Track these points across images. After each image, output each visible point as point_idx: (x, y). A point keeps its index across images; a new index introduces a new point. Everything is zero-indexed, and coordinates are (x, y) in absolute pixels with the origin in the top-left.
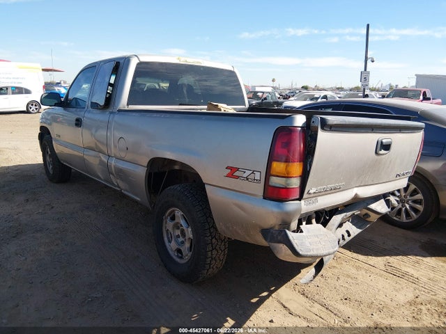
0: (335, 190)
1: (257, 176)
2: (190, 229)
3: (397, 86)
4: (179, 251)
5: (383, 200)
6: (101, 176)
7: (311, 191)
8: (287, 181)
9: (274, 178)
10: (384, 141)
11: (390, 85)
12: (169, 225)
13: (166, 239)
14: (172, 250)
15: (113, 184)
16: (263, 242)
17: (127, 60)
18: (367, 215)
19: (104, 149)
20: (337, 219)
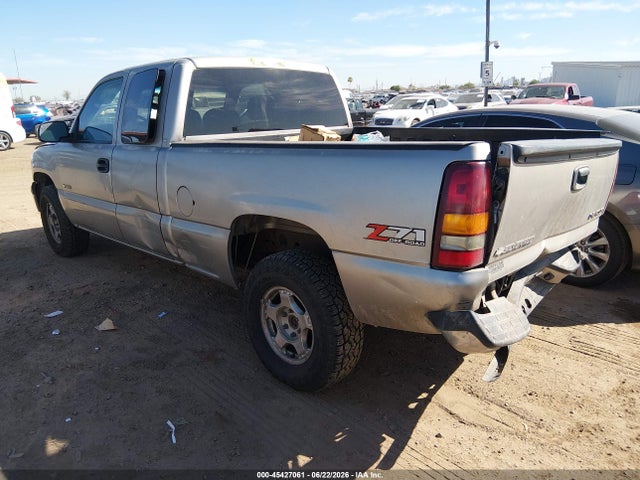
0: (524, 246)
1: (420, 236)
2: (306, 316)
3: (523, 79)
4: (289, 347)
5: (569, 253)
6: (148, 245)
7: (498, 253)
8: (467, 241)
9: (449, 237)
10: (581, 171)
11: (514, 78)
12: (270, 311)
13: (266, 331)
14: (278, 347)
15: (170, 255)
16: (431, 329)
17: (176, 67)
18: (549, 276)
19: (153, 204)
20: (518, 285)
